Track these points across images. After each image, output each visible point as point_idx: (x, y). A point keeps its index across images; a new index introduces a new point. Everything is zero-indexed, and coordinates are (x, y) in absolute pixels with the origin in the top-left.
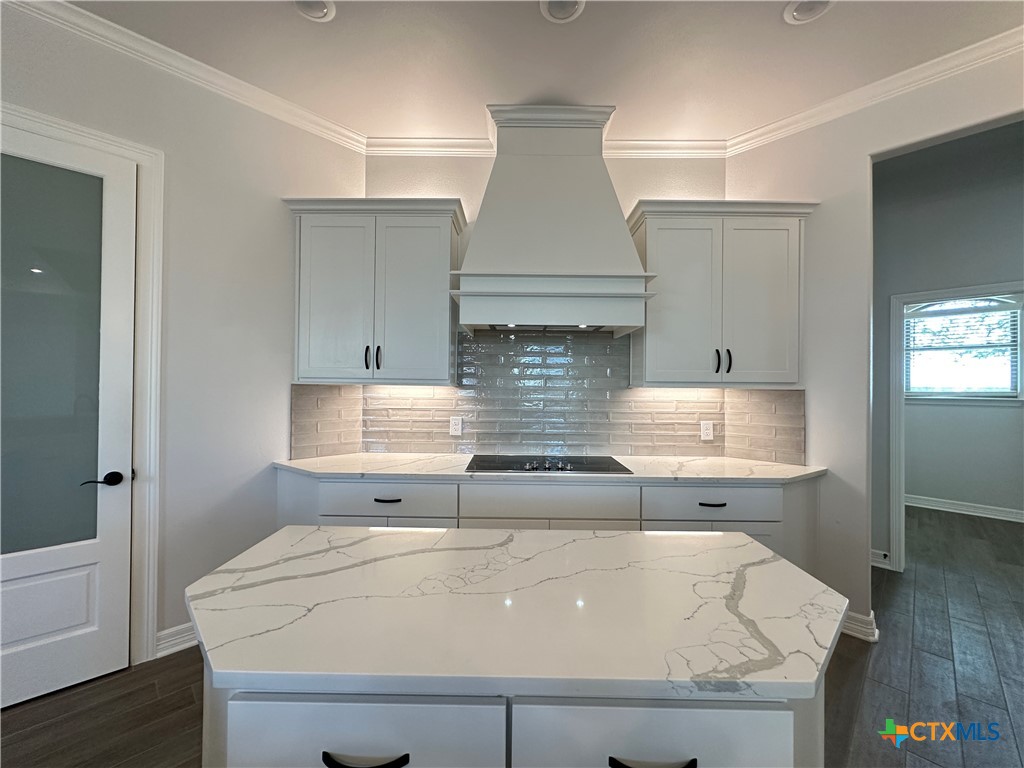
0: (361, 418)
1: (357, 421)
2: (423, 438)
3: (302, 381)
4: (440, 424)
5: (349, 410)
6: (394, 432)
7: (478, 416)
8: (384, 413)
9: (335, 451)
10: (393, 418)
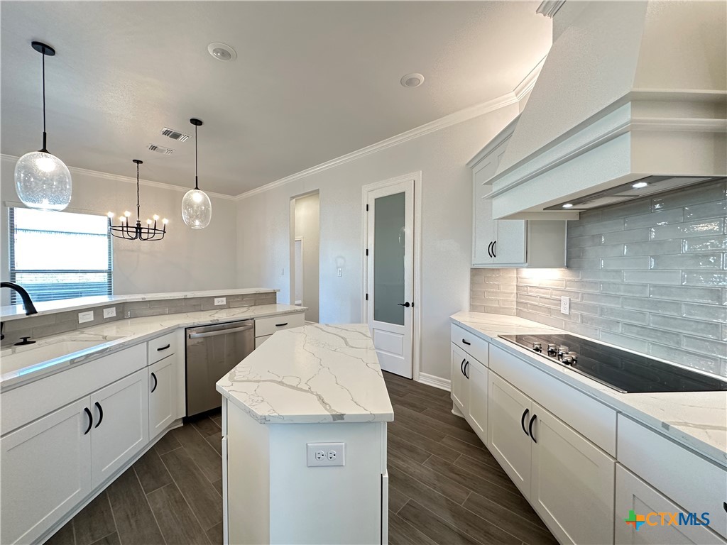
0: (515, 291)
1: (512, 293)
2: (545, 312)
3: (476, 267)
4: (555, 302)
5: (507, 285)
6: (531, 304)
7: (582, 298)
8: (526, 288)
9: (496, 311)
10: (530, 294)
